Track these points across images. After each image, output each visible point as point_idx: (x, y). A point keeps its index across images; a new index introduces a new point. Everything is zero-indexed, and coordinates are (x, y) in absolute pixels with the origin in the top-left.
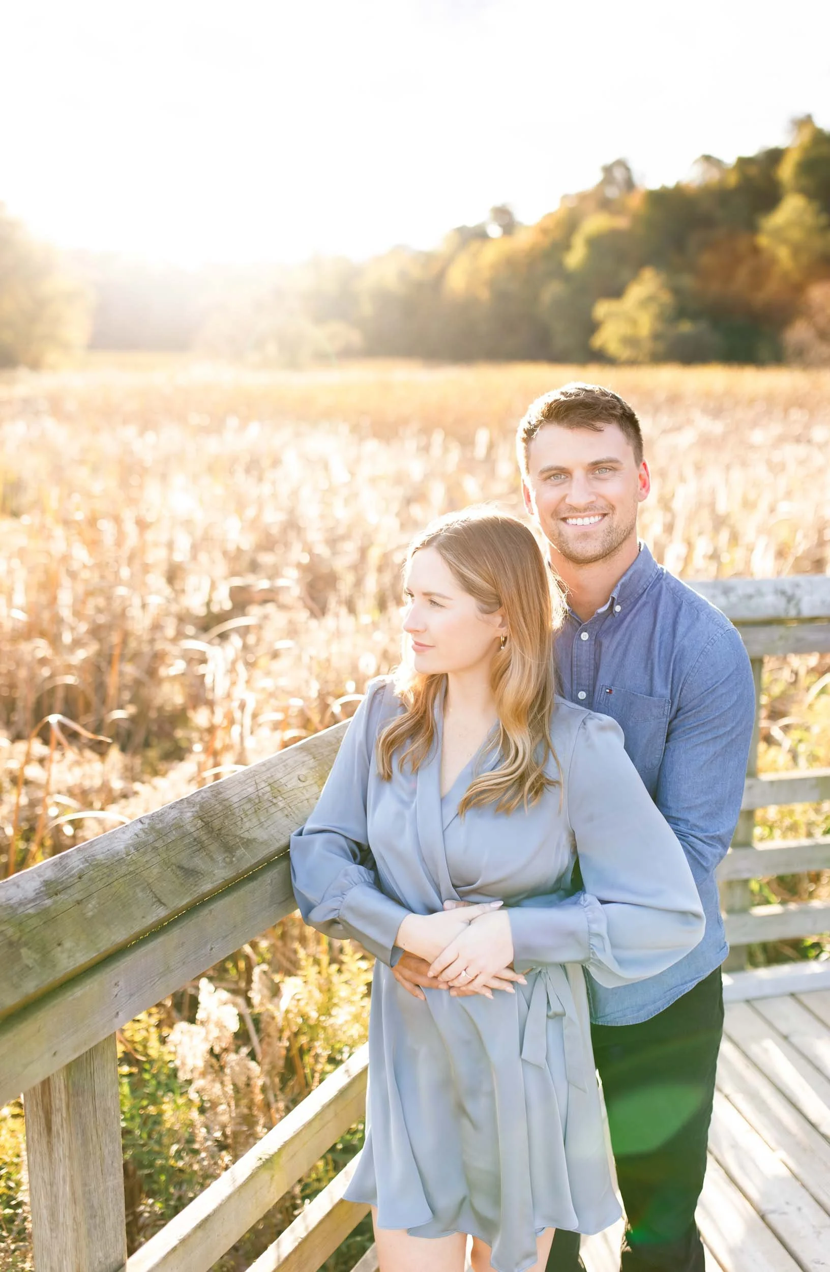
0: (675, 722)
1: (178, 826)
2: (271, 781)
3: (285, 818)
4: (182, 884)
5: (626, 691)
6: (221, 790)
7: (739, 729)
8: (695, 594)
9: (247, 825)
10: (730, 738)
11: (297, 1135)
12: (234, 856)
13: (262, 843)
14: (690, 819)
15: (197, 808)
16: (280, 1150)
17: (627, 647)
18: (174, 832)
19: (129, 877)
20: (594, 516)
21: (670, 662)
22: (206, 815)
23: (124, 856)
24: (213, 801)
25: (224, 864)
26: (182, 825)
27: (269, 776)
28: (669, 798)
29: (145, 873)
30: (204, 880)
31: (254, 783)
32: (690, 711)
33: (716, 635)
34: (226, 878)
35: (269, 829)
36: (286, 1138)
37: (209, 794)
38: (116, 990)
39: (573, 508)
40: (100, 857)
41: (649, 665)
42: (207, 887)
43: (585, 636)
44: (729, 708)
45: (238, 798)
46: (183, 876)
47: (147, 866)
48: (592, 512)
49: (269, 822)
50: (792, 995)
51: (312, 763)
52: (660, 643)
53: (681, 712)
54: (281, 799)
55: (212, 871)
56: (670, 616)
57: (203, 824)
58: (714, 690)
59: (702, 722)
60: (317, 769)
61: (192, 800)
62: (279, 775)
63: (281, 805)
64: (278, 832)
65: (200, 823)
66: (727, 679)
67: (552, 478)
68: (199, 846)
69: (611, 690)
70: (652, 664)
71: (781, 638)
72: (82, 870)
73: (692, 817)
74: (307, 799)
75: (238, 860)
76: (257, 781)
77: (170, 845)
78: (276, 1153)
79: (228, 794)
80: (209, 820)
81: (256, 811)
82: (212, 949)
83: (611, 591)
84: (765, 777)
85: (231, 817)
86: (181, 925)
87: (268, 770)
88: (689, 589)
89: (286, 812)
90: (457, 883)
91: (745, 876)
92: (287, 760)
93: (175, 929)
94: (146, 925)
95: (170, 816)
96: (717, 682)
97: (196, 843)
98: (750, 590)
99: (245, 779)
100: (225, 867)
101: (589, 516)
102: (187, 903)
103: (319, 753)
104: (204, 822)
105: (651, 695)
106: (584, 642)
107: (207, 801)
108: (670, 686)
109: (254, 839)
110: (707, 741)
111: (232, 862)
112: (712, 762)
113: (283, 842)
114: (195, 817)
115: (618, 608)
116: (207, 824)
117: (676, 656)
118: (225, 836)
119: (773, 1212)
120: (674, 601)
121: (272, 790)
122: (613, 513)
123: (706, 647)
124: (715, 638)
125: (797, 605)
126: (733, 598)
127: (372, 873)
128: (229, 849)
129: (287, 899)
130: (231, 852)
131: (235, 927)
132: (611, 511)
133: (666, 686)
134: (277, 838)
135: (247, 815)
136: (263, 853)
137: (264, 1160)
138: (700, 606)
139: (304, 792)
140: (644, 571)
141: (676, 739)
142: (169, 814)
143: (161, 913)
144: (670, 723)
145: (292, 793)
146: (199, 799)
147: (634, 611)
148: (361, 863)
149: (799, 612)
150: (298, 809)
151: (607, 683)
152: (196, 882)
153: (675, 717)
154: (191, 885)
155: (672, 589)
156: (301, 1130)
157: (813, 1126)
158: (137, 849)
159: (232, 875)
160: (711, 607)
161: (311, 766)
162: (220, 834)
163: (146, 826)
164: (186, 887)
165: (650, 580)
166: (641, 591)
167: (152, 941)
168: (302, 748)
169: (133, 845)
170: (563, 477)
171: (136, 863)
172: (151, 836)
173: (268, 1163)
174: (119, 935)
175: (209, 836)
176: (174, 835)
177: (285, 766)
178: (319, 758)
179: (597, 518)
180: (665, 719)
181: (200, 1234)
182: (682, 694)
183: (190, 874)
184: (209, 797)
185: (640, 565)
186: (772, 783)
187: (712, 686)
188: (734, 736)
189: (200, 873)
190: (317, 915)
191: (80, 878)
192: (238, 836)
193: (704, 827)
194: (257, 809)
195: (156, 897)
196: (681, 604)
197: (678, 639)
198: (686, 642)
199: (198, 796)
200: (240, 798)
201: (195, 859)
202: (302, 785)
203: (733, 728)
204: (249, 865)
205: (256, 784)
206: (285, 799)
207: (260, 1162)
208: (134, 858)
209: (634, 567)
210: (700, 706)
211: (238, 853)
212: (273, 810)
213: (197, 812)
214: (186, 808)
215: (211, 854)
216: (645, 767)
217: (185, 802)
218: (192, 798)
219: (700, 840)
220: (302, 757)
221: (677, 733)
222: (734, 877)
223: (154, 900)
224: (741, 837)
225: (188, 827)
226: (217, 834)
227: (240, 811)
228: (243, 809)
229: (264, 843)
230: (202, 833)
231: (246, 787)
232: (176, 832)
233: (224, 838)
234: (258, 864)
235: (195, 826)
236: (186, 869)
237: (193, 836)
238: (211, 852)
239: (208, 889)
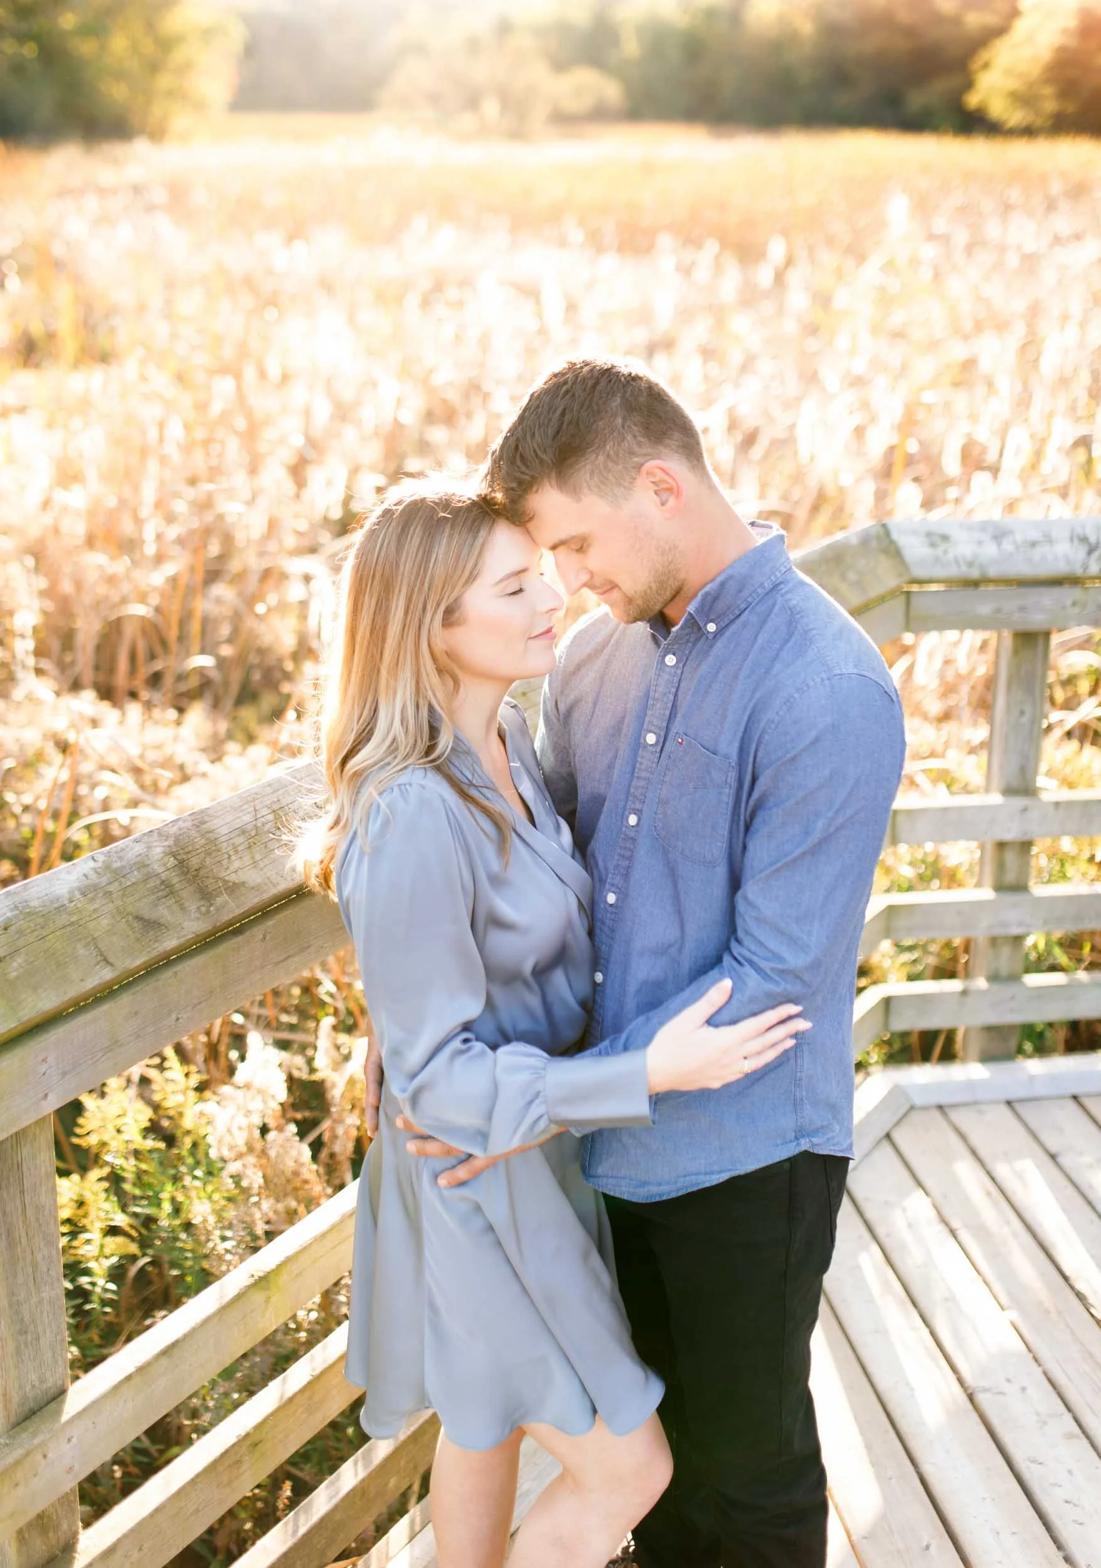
1: (142, 865)
2: (275, 807)
4: (138, 940)
6: (206, 818)
9: (237, 864)
11: (305, 1249)
12: (211, 905)
13: (253, 888)
15: (171, 842)
16: (279, 1267)
18: (136, 873)
19: (69, 929)
22: (182, 852)
23: (66, 902)
24: (193, 833)
25: (198, 915)
26: (148, 862)
27: (275, 800)
29: (91, 925)
30: (169, 935)
31: (252, 809)
33: (813, 680)
34: (199, 933)
35: (266, 870)
36: (290, 1253)
37: (189, 824)
38: (43, 1068)
40: (34, 903)
42: (170, 943)
43: (671, 660)
45: (229, 828)
46: (140, 929)
47: (95, 916)
49: (266, 861)
54: (286, 830)
55: (181, 924)
57: (176, 862)
61: (166, 832)
62: (289, 799)
63: (286, 838)
64: (276, 873)
65: (172, 862)
66: (810, 745)
68: (168, 890)
69: (682, 741)
71: (1074, 604)
72: (10, 919)
75: (217, 910)
76: (257, 807)
77: (129, 890)
78: (273, 1270)
79: (214, 824)
80: (185, 857)
81: (250, 847)
82: (178, 1019)
85: (214, 854)
86: (132, 991)
87: (274, 792)
91: (1015, 931)
93: (124, 995)
94: (84, 990)
95: (133, 852)
97: (163, 887)
98: (1035, 535)
99: (241, 804)
100: (198, 919)
102: (145, 962)
104: (177, 859)
105: (714, 753)
106: (668, 668)
107: (185, 833)
108: (737, 745)
109: (243, 883)
111: (208, 912)
114: (166, 854)
115: (711, 628)
116: (181, 862)
118: (204, 879)
119: (986, 1390)
120: (790, 624)
121: (275, 819)
123: (793, 696)
124: (812, 684)
126: (1008, 546)
128: (206, 895)
129: (287, 958)
130: (208, 900)
131: (211, 992)
134: (274, 881)
135: (236, 852)
136: (252, 900)
137: (255, 1278)
140: (750, 577)
142: (132, 849)
143: (107, 975)
146: (174, 830)
152: (157, 937)
154: (151, 940)
155: (790, 609)
156: (311, 1244)
157: (1066, 1278)
158: (84, 894)
159: (209, 929)
162: (198, 876)
163: (100, 864)
164: (143, 943)
165: (759, 590)
166: (743, 606)
167: (94, 1009)
169: (79, 889)
171: (80, 912)
172: (105, 878)
173: (260, 1283)
174: (47, 1002)
175: (182, 878)
176: (136, 876)
180: (728, 790)
181: (164, 1361)
183: (151, 926)
184: (191, 827)
185: (741, 570)
186: (1057, 804)
189: (164, 925)
191: (6, 929)
192: (221, 879)
194: (252, 844)
195: (101, 955)
200: (231, 830)
201: (160, 908)
204: (231, 916)
205: (256, 810)
206: (292, 830)
207: (252, 1280)
208: (79, 905)
211: (219, 900)
212: (274, 844)
213: (169, 846)
214: (155, 841)
215: (183, 901)
217: (155, 834)
218: (166, 829)
222: (998, 931)
223: (99, 958)
224: (1010, 877)
225: (156, 867)
226: (194, 876)
227: (228, 845)
228: (233, 844)
229: (256, 888)
230: (173, 874)
231: (241, 814)
232: (138, 872)
233: (202, 882)
234: (245, 915)
235: (165, 865)
236: (145, 920)
237: (160, 878)
238: (182, 899)
239: (172, 946)
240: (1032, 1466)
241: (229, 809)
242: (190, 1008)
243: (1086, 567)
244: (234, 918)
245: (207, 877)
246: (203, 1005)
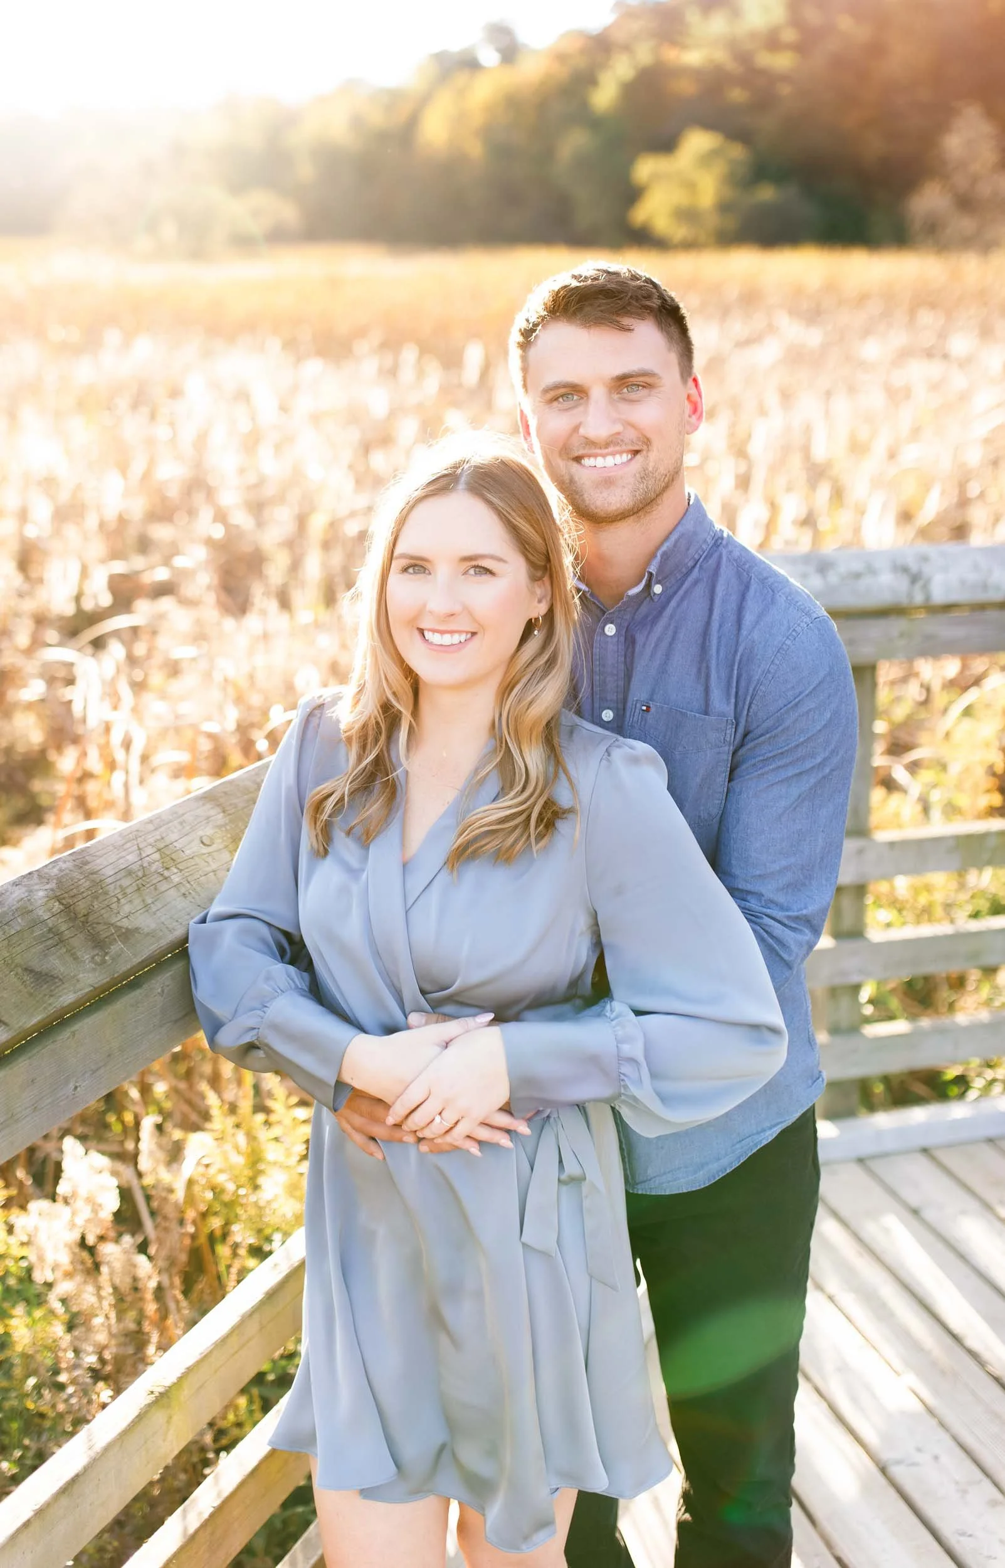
0: (740, 752)
1: (25, 910)
2: (161, 845)
3: (182, 898)
4: (31, 995)
5: (671, 709)
6: (87, 858)
7: (835, 760)
8: (770, 568)
9: (127, 908)
10: (820, 775)
11: (205, 1358)
12: (107, 954)
13: (148, 934)
14: (764, 892)
15: (52, 885)
16: (181, 1379)
17: (671, 644)
18: (20, 920)
20: (621, 453)
21: (732, 665)
22: (66, 895)
24: (77, 875)
25: (93, 965)
26: (30, 908)
27: (159, 837)
28: (734, 862)
30: (64, 989)
31: (136, 847)
32: (762, 735)
33: (799, 625)
34: (96, 986)
35: (159, 914)
36: (190, 1362)
37: (69, 865)
39: (590, 443)
41: (703, 670)
42: (68, 998)
43: (610, 630)
44: (820, 730)
45: (114, 868)
46: (32, 983)
48: (618, 448)
49: (159, 905)
50: (925, 1151)
51: (220, 818)
52: (719, 638)
53: (749, 737)
54: (176, 871)
55: (75, 976)
56: (734, 598)
57: (62, 907)
58: (796, 705)
59: (780, 751)
60: (228, 827)
61: (46, 874)
62: (173, 837)
63: (176, 879)
64: (171, 918)
65: (57, 907)
66: (814, 689)
67: (561, 400)
68: (55, 938)
69: (648, 707)
70: (708, 668)
71: (902, 635)
73: (768, 890)
74: (214, 871)
75: (113, 959)
76: (141, 847)
77: (15, 939)
78: (175, 1384)
79: (99, 863)
80: (71, 901)
81: (139, 889)
82: (76, 1088)
83: (648, 563)
84: (882, 836)
85: (101, 898)
86: (30, 1054)
87: (156, 829)
88: (761, 560)
89: (183, 890)
90: (427, 987)
91: (855, 979)
92: (183, 815)
93: (20, 1060)
95: (14, 896)
96: (801, 693)
97: (51, 935)
98: (857, 566)
99: (123, 842)
100: (94, 970)
101: (613, 454)
102: (39, 1022)
103: (231, 805)
104: (63, 904)
105: (706, 713)
106: (609, 639)
107: (67, 875)
108: (733, 700)
109: (137, 929)
110: (788, 779)
111: (104, 962)
112: (795, 808)
113: (179, 933)
114: (50, 898)
115: (658, 589)
116: (67, 907)
117: (742, 655)
118: (95, 926)
119: (899, 1462)
120: (739, 575)
121: (162, 858)
122: (648, 450)
123: (784, 643)
124: (799, 629)
125: (926, 587)
126: (833, 578)
127: (305, 975)
128: (99, 943)
129: (186, 1015)
130: (103, 948)
131: (109, 1056)
132: (645, 447)
133: (728, 699)
134: (170, 926)
135: (125, 895)
136: (148, 949)
137: (157, 1394)
138: (776, 584)
139: (210, 860)
140: (695, 533)
141: (740, 777)
142: (11, 893)
143: (1, 1036)
144: (735, 753)
145: (192, 862)
146: (55, 871)
147: (681, 592)
148: (292, 962)
149: (928, 598)
150: (199, 884)
151: (644, 696)
152: (51, 991)
153: (742, 745)
154: (45, 995)
155: (736, 560)
156: (211, 1352)
157: (956, 1338)
159: (105, 981)
160: (793, 585)
161: (219, 823)
162: (87, 923)
164: (37, 999)
165: (704, 547)
166: (691, 564)
168: (205, 798)
170: (575, 397)
173: (163, 1399)
175: (71, 925)
176: (20, 923)
177: (181, 823)
178: (229, 812)
179: (625, 457)
180: (726, 748)
181: (64, 1501)
182: (751, 710)
183: (43, 979)
184: (72, 868)
185: (688, 525)
186: (892, 845)
187: (795, 698)
188: (827, 770)
189: (57, 977)
190: (229, 1037)
192: (112, 925)
193: (785, 904)
194: (140, 886)
196: (749, 582)
197: (744, 632)
198: (756, 635)
199: (54, 867)
200: (117, 870)
201: (51, 958)
202: (205, 850)
203: (825, 760)
204: (129, 966)
205: (139, 849)
206: (181, 871)
207: (152, 1398)
209: (680, 528)
210: (777, 728)
211: (115, 948)
212: (164, 886)
213: (52, 890)
214: (36, 884)
215: (74, 950)
216: (700, 817)
217: (35, 876)
218: (46, 870)
219: (779, 922)
220: (208, 810)
221: (744, 767)
222: (838, 981)
224: (847, 922)
225: (41, 913)
226: (83, 922)
227: (115, 888)
228: (121, 886)
229: (151, 934)
230: (60, 921)
231: (123, 854)
232: (22, 919)
233: (93, 928)
234: (142, 964)
235: (50, 910)
236: (37, 973)
237: (47, 925)
238: (74, 948)
239: (69, 1001)
240: (962, 1539)
241: (111, 848)
242: (87, 1075)
243: (910, 595)
244: (132, 968)
245: (98, 923)
246: (102, 1071)
